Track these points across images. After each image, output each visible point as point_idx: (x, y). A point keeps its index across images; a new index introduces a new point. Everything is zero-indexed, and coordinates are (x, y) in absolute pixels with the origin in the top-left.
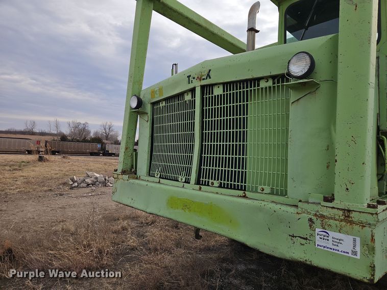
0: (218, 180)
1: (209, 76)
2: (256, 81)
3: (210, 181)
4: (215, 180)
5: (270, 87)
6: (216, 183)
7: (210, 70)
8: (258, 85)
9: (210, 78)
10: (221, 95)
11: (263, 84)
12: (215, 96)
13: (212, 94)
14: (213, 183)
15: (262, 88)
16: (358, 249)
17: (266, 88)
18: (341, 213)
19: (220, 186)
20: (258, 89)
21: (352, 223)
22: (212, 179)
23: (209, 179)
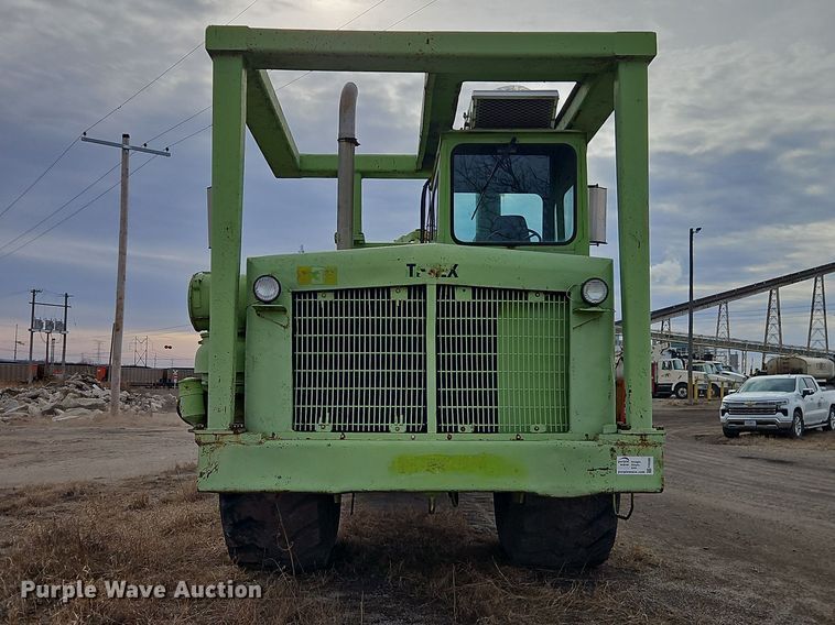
0: (471, 422)
1: (453, 272)
2: (524, 293)
3: (460, 426)
4: (466, 423)
5: (541, 304)
6: (469, 427)
7: (456, 265)
8: (526, 299)
9: (456, 276)
10: (469, 303)
11: (532, 298)
12: (459, 303)
13: (453, 298)
14: (463, 429)
15: (531, 304)
16: (652, 466)
17: (536, 304)
18: (639, 437)
19: (475, 431)
20: (526, 304)
21: (647, 445)
22: (461, 423)
23: (456, 422)
